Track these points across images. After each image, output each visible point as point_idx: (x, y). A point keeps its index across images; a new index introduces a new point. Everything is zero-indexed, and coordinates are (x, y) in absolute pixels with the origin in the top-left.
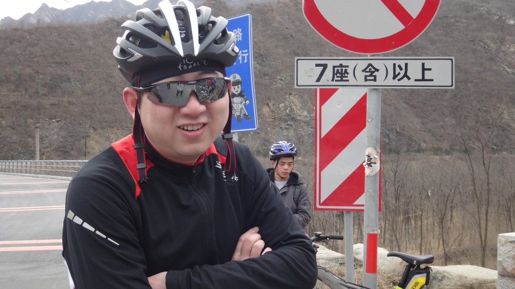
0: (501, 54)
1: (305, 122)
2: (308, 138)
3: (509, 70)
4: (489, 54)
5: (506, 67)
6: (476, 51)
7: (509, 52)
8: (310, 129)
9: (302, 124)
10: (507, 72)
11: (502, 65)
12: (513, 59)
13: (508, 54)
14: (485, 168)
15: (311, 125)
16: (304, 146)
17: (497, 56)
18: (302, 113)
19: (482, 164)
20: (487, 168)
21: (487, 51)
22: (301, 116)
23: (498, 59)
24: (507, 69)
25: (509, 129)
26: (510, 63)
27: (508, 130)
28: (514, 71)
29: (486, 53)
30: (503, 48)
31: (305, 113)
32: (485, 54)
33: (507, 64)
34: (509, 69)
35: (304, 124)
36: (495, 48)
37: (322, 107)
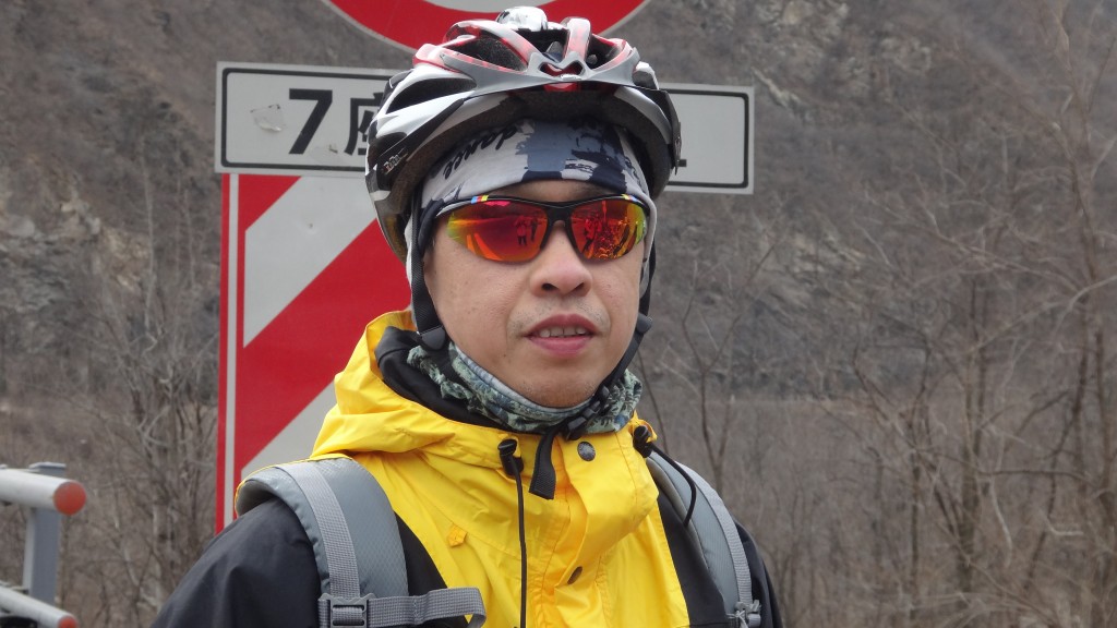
0: (755, 35)
1: (25, 264)
2: (37, 328)
3: (780, 94)
4: (712, 31)
5: (769, 82)
6: (669, 17)
7: (782, 26)
8: (45, 290)
9: (15, 271)
10: (773, 97)
11: (757, 72)
12: (792, 52)
13: (776, 35)
14: (710, 450)
15: (48, 274)
16: (21, 357)
17: (740, 41)
18: (15, 226)
19: (700, 435)
20: (716, 454)
21: (708, 19)
22: (9, 237)
23: (743, 50)
24: (774, 88)
25: (777, 306)
26: (783, 68)
27: (775, 313)
28: (795, 98)
29: (704, 26)
30: (762, 14)
31: (28, 228)
32: (698, 29)
33: (772, 69)
34: (781, 87)
35: (20, 271)
36: (732, 9)
37: (250, 232)
